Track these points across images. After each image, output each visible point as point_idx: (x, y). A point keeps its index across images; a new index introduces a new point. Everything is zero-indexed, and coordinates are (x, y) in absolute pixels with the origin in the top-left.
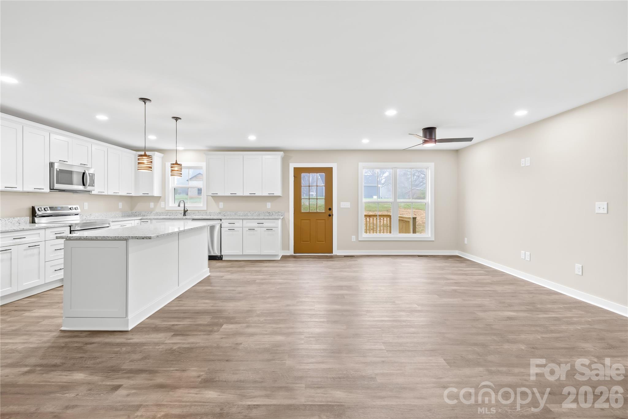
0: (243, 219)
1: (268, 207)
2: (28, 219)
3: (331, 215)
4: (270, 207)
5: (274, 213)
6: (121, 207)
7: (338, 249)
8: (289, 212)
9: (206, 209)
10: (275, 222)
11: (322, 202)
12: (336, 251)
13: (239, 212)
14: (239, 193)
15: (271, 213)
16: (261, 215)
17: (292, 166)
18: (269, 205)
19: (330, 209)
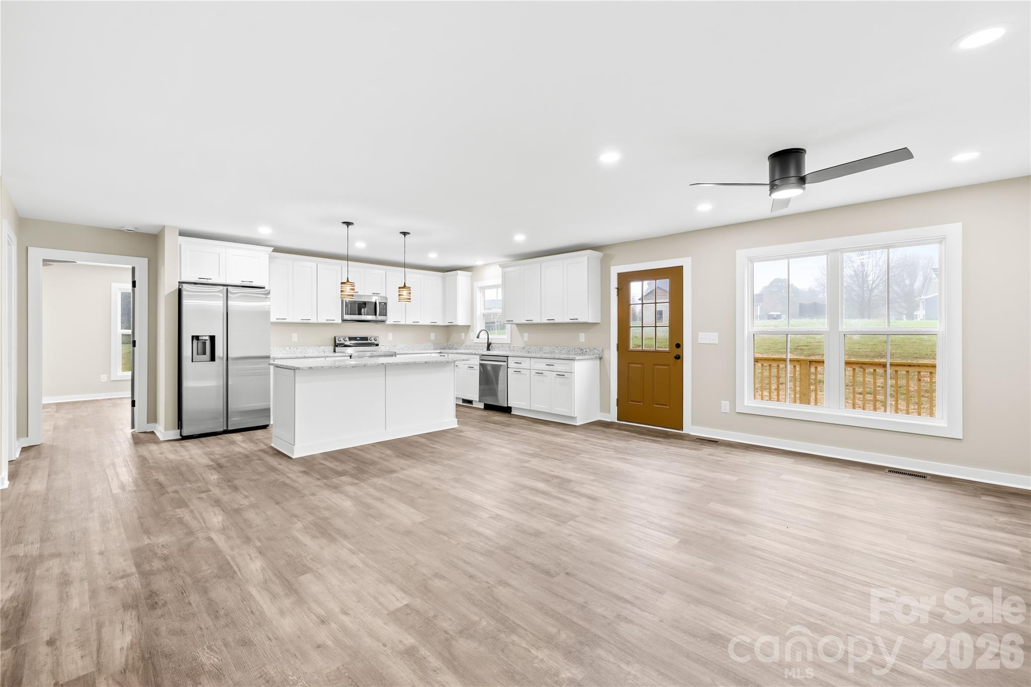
0: (530, 358)
1: (581, 341)
2: (332, 348)
3: (679, 357)
4: (583, 341)
5: (588, 350)
6: (434, 339)
7: (694, 423)
8: (609, 348)
9: (510, 342)
10: (568, 364)
11: (664, 333)
12: (689, 428)
13: (545, 348)
14: (536, 320)
15: (585, 351)
16: (571, 352)
17: (615, 270)
18: (582, 337)
19: (679, 346)
